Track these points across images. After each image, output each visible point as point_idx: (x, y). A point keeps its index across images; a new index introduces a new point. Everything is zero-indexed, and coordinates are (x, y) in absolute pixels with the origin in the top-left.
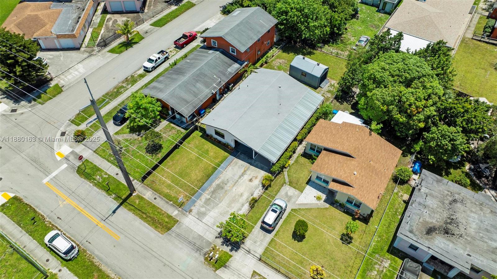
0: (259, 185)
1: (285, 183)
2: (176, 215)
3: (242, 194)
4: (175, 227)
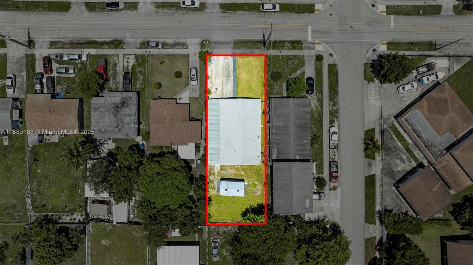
0: (211, 89)
1: (200, 97)
2: (237, 50)
3: (216, 79)
4: (233, 46)
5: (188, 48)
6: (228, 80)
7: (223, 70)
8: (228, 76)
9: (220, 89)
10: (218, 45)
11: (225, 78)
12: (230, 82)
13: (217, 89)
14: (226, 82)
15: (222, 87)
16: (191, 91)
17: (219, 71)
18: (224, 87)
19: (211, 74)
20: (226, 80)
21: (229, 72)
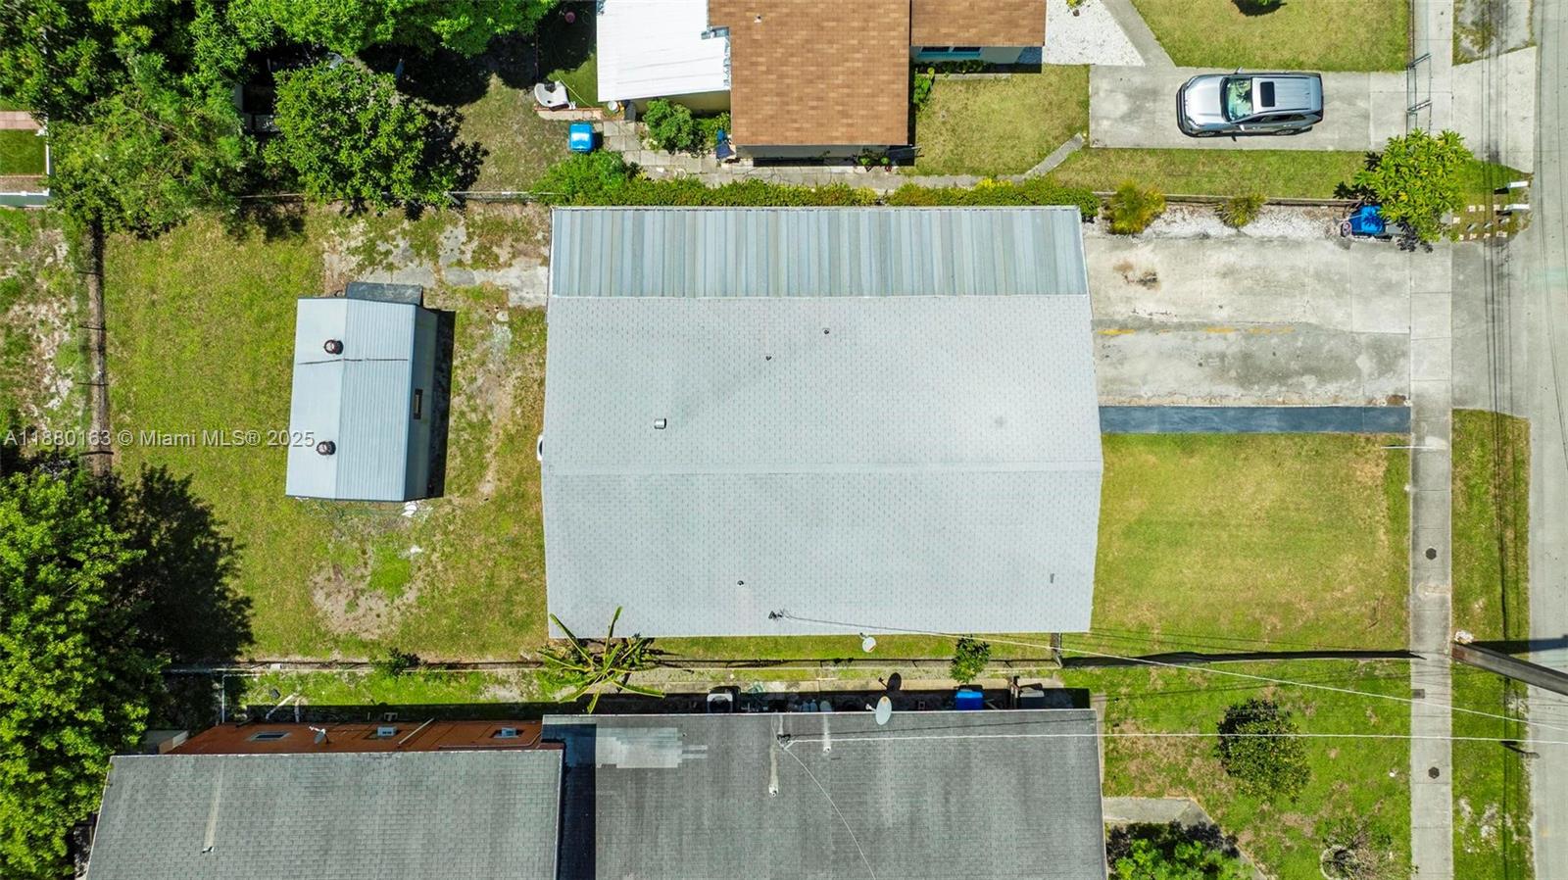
0: (1149, 241)
1: (1086, 148)
4: (1478, 407)
5: (1457, 61)
6: (1219, 366)
7: (1295, 329)
8: (1248, 371)
9: (1147, 304)
10: (1480, 291)
11: (1232, 344)
12: (1205, 388)
13: (1150, 281)
14: (1209, 356)
15: (1164, 327)
16: (1138, 80)
17: (1286, 301)
18: (1169, 340)
19: (1263, 242)
20: (1222, 357)
21: (1281, 376)
